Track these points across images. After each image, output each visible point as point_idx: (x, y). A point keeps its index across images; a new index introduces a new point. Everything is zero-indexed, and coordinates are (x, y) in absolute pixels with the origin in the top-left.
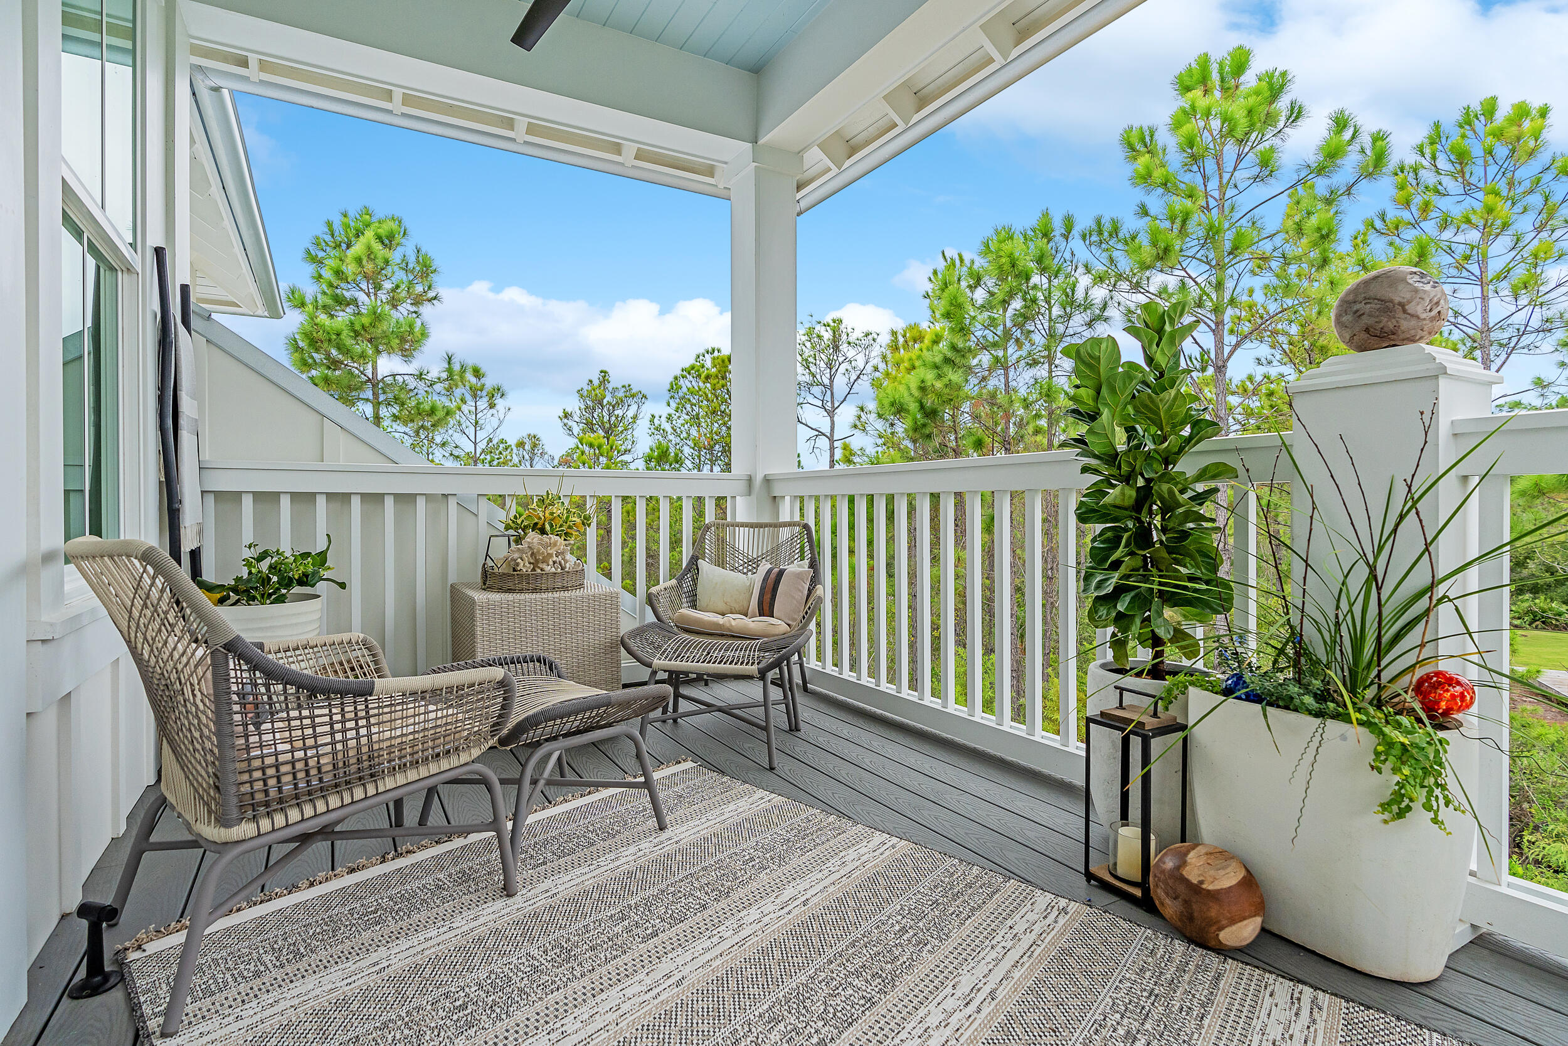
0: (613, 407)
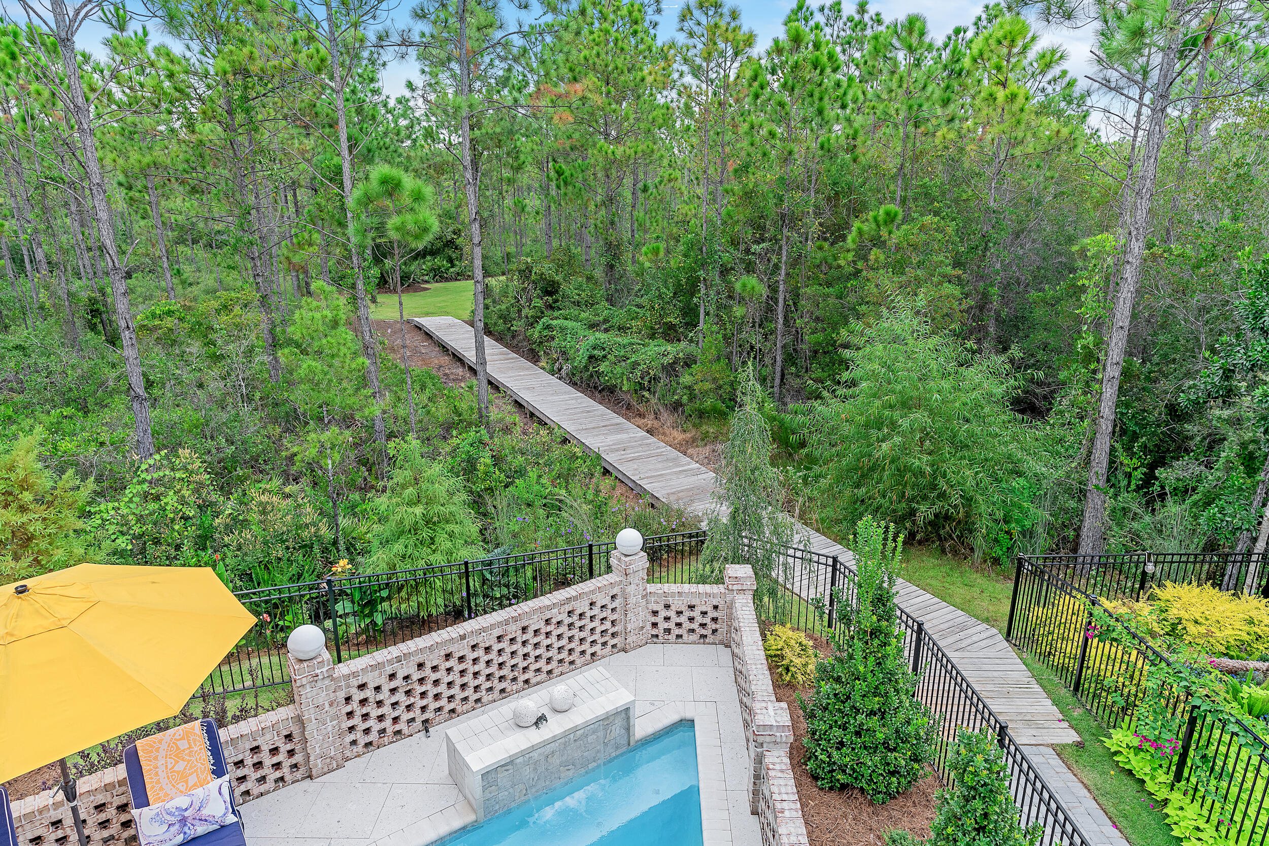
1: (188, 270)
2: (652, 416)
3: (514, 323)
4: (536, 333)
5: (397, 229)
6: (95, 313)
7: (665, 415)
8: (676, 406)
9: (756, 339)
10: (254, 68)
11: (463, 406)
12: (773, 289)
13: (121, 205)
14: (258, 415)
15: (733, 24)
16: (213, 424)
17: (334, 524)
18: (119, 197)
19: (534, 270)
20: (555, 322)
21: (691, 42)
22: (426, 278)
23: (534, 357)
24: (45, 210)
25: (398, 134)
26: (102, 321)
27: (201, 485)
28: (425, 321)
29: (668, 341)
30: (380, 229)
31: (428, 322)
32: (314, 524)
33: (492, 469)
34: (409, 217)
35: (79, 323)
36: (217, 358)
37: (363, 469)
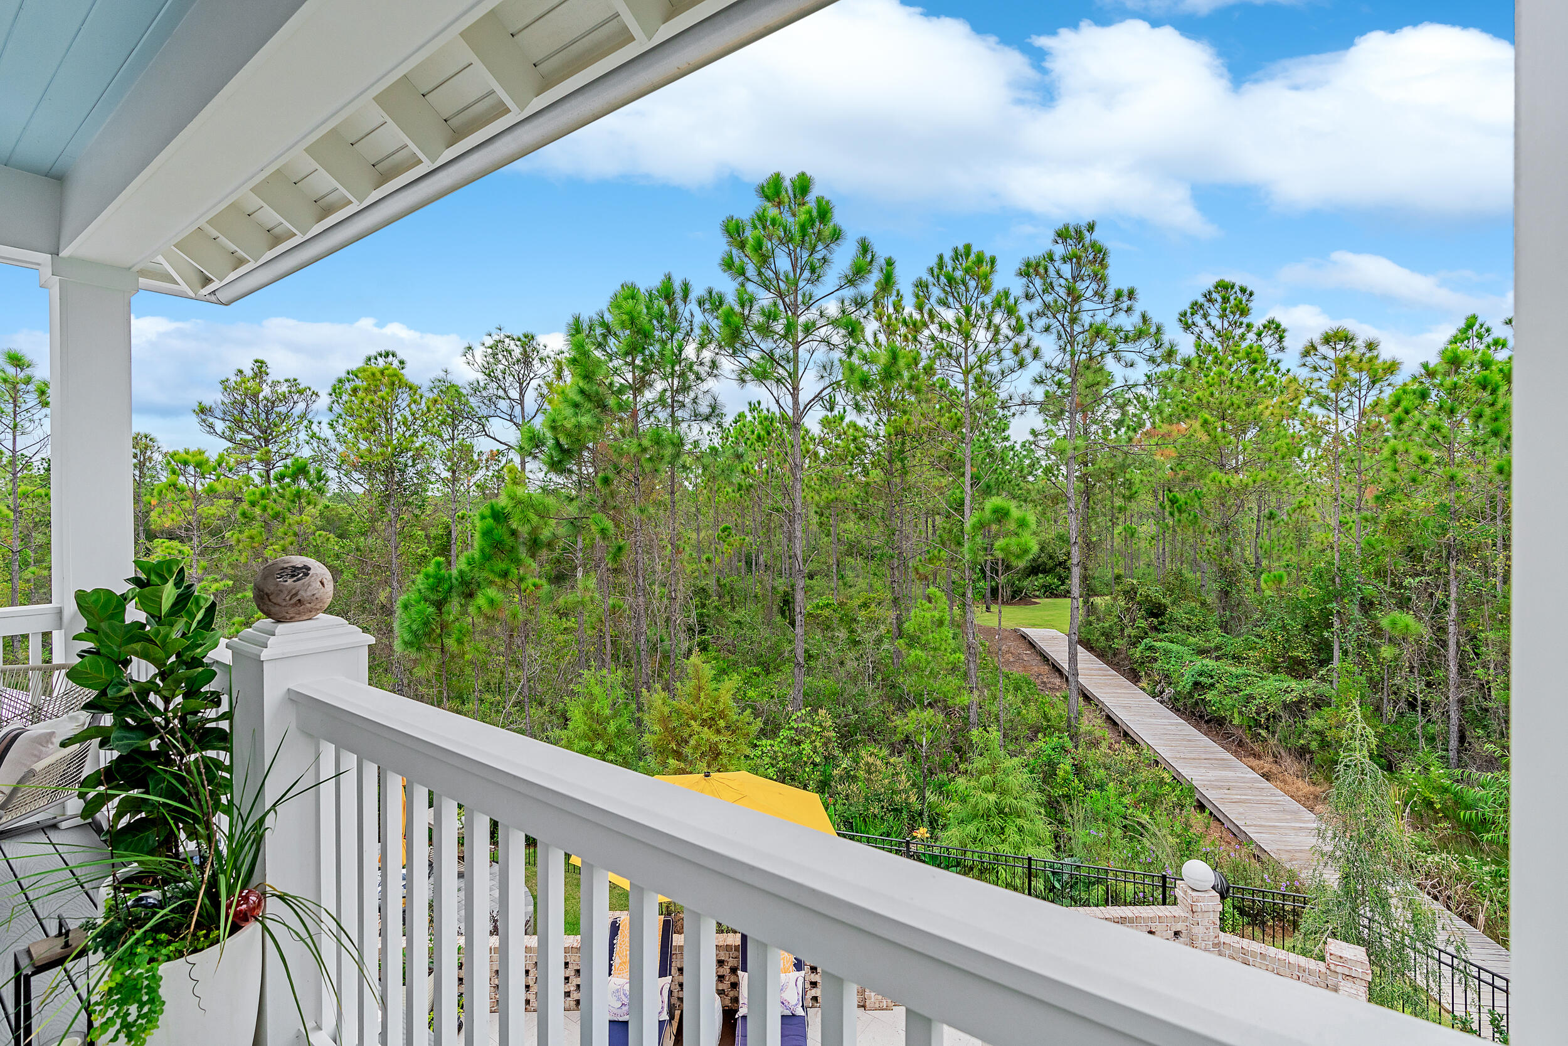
0: (273, 403)
1: (850, 575)
2: (1270, 759)
3: (1116, 640)
4: (1137, 653)
5: (1002, 550)
6: (786, 602)
7: (1288, 761)
8: (1302, 753)
9: (1417, 687)
10: (910, 430)
11: (1053, 713)
12: (1440, 629)
13: (814, 528)
14: (879, 692)
15: (1368, 355)
16: (845, 695)
17: (922, 798)
18: (815, 519)
19: (1140, 591)
20: (1158, 644)
21: (1316, 375)
22: (1037, 593)
23: (1135, 678)
24: (769, 530)
25: (1021, 471)
26: (789, 609)
27: (829, 739)
28: (1031, 632)
29: (1295, 677)
30: (988, 549)
31: (1032, 633)
32: (905, 791)
33: (1071, 777)
34: (1014, 540)
35: (775, 608)
36: (856, 643)
37: (954, 754)
